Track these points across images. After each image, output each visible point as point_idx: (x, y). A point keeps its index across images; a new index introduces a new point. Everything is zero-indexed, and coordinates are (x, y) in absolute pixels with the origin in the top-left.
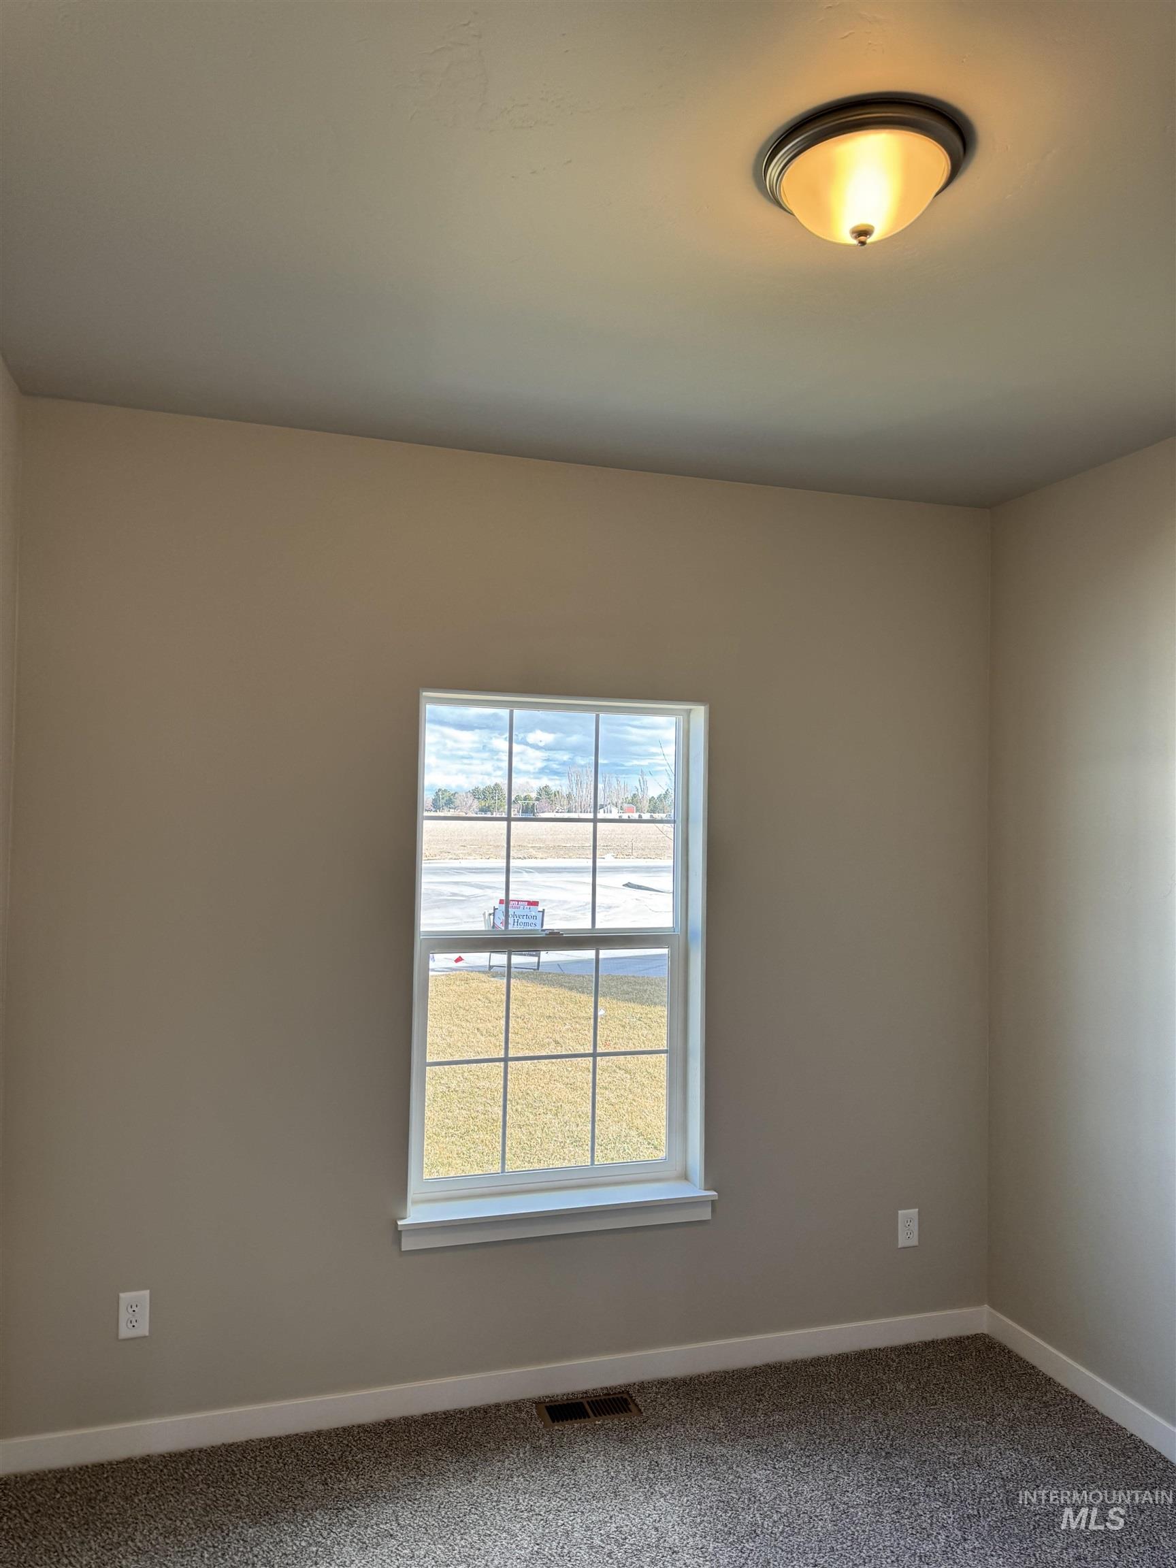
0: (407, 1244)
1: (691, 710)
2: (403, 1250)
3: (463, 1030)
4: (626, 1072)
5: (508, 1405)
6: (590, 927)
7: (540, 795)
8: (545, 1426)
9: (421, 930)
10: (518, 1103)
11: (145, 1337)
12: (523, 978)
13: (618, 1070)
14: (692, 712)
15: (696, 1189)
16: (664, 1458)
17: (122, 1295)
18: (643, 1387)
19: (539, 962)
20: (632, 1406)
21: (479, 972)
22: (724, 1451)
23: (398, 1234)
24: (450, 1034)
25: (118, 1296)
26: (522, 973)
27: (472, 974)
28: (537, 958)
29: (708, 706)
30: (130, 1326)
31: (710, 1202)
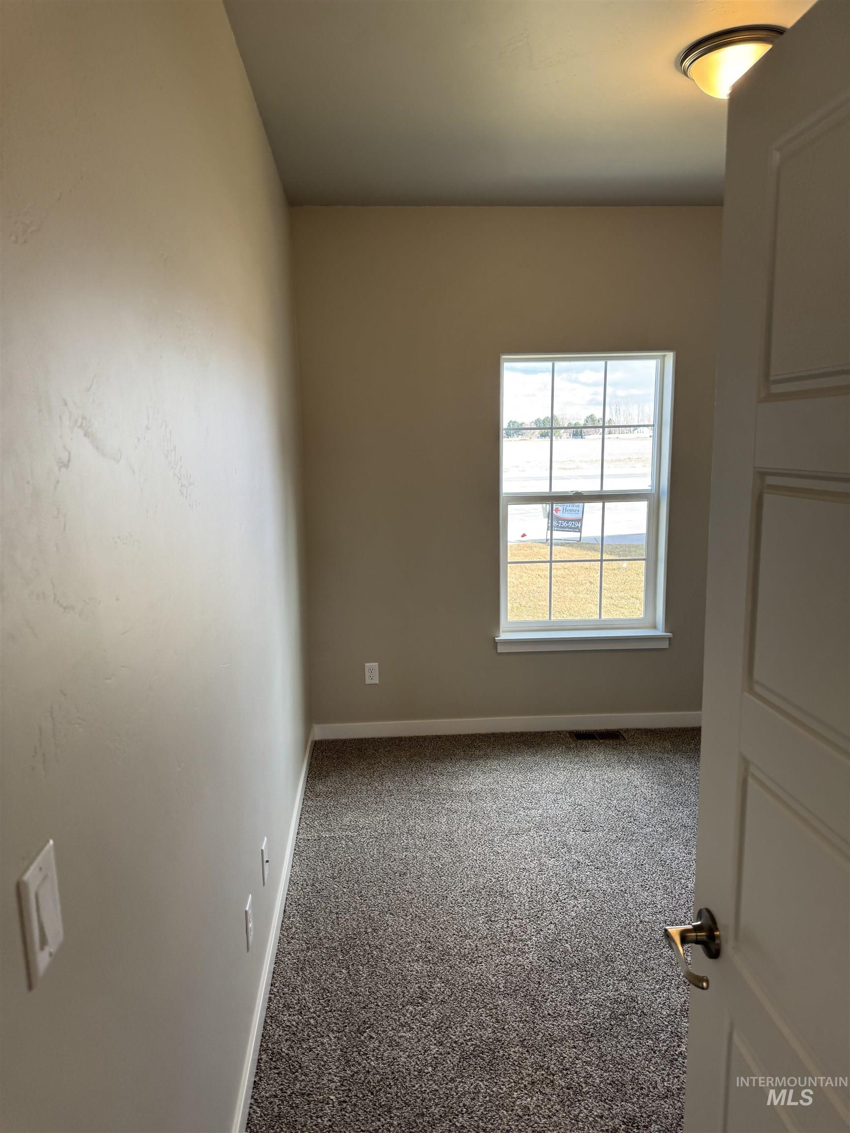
0: (500, 649)
1: (665, 355)
2: (498, 652)
3: (529, 575)
4: (637, 599)
5: (554, 732)
6: (600, 490)
7: (587, 422)
8: (573, 741)
9: (503, 492)
10: (564, 613)
11: (377, 684)
12: (569, 546)
13: (631, 598)
14: (666, 356)
15: (660, 632)
16: (636, 756)
17: (366, 664)
18: (627, 731)
19: (581, 537)
20: (621, 737)
21: (540, 542)
22: (668, 756)
23: (496, 644)
24: (521, 577)
25: (364, 665)
26: (568, 543)
27: (535, 544)
28: (579, 533)
29: (675, 352)
30: (370, 678)
31: (668, 639)
